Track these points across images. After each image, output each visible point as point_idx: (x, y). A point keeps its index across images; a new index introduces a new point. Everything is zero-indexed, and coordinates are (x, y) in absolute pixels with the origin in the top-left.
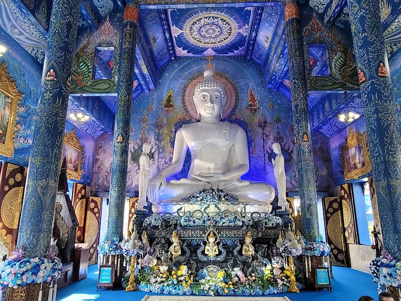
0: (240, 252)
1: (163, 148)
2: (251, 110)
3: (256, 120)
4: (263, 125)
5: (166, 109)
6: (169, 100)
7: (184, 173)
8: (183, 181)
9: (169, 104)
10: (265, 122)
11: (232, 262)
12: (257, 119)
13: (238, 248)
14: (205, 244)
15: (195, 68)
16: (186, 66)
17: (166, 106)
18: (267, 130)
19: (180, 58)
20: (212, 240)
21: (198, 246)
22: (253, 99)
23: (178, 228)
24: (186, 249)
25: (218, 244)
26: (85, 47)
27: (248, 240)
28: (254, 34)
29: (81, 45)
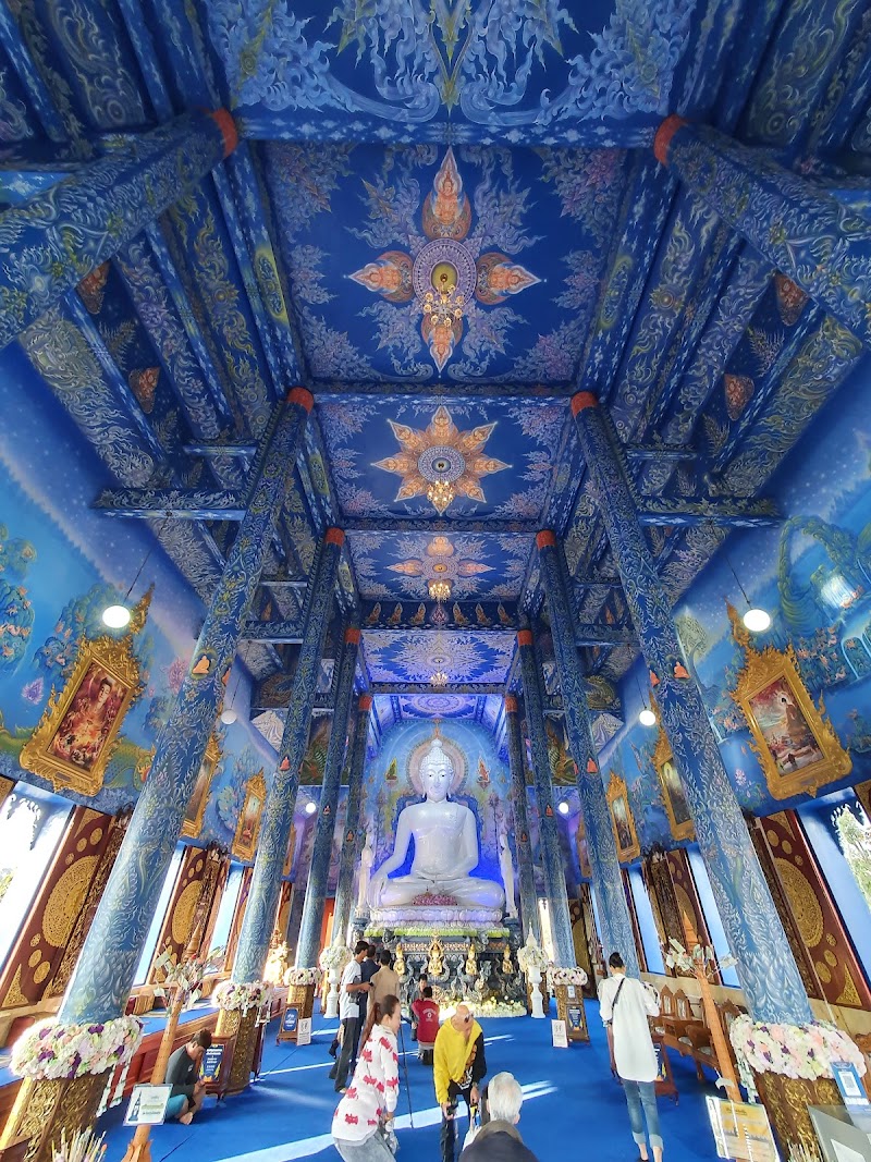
0: (463, 970)
1: (383, 831)
2: (481, 784)
3: (487, 796)
4: (494, 803)
5: (388, 781)
6: (392, 770)
7: (405, 869)
8: (406, 879)
9: (391, 776)
10: (497, 800)
11: (455, 982)
12: (487, 794)
13: (462, 965)
14: (428, 960)
15: (422, 732)
16: (411, 731)
17: (388, 778)
18: (499, 809)
19: (406, 720)
20: (435, 955)
21: (422, 962)
22: (484, 772)
23: (402, 940)
24: (410, 968)
25: (442, 960)
26: (322, 735)
27: (471, 955)
28: (481, 707)
29: (319, 733)
